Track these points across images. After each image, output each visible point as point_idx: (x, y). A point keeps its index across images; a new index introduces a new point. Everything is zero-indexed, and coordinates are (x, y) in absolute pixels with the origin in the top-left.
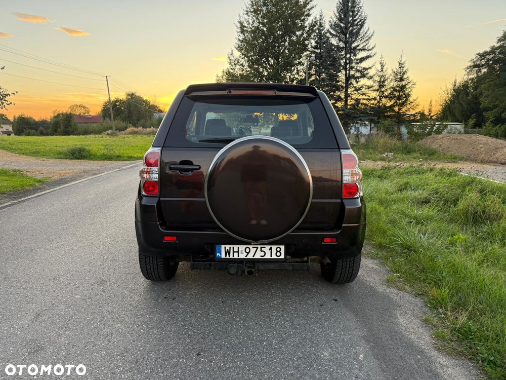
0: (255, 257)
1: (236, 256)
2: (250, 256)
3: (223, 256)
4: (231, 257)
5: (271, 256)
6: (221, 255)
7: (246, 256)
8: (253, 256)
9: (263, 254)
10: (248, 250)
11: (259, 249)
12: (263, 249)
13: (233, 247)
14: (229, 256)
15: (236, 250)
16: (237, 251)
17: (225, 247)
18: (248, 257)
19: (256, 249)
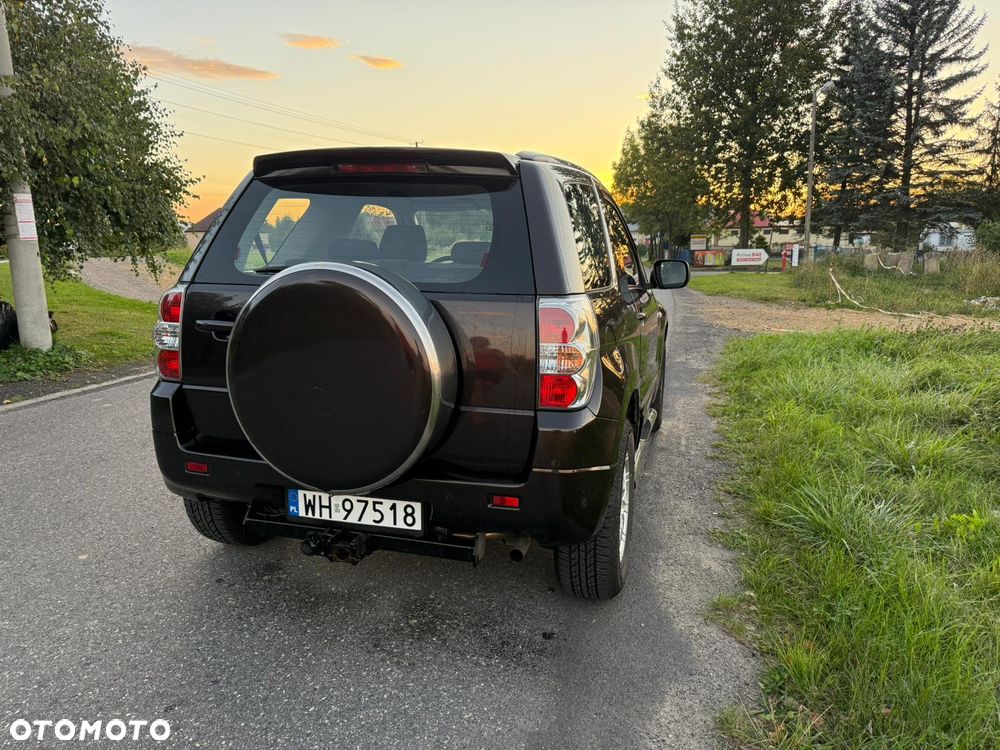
0: (363, 522)
1: (326, 516)
2: (353, 519)
3: (302, 513)
4: (317, 516)
5: (395, 524)
6: (297, 509)
7: (345, 518)
8: (360, 520)
9: (378, 517)
10: (348, 506)
11: (370, 506)
12: (378, 507)
13: (320, 497)
14: (314, 515)
15: (325, 502)
16: (328, 504)
17: (305, 495)
18: (348, 520)
19: (364, 504)
